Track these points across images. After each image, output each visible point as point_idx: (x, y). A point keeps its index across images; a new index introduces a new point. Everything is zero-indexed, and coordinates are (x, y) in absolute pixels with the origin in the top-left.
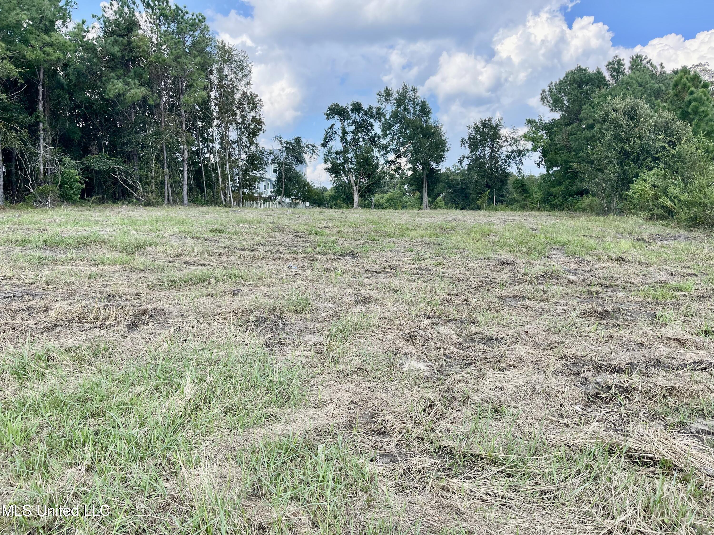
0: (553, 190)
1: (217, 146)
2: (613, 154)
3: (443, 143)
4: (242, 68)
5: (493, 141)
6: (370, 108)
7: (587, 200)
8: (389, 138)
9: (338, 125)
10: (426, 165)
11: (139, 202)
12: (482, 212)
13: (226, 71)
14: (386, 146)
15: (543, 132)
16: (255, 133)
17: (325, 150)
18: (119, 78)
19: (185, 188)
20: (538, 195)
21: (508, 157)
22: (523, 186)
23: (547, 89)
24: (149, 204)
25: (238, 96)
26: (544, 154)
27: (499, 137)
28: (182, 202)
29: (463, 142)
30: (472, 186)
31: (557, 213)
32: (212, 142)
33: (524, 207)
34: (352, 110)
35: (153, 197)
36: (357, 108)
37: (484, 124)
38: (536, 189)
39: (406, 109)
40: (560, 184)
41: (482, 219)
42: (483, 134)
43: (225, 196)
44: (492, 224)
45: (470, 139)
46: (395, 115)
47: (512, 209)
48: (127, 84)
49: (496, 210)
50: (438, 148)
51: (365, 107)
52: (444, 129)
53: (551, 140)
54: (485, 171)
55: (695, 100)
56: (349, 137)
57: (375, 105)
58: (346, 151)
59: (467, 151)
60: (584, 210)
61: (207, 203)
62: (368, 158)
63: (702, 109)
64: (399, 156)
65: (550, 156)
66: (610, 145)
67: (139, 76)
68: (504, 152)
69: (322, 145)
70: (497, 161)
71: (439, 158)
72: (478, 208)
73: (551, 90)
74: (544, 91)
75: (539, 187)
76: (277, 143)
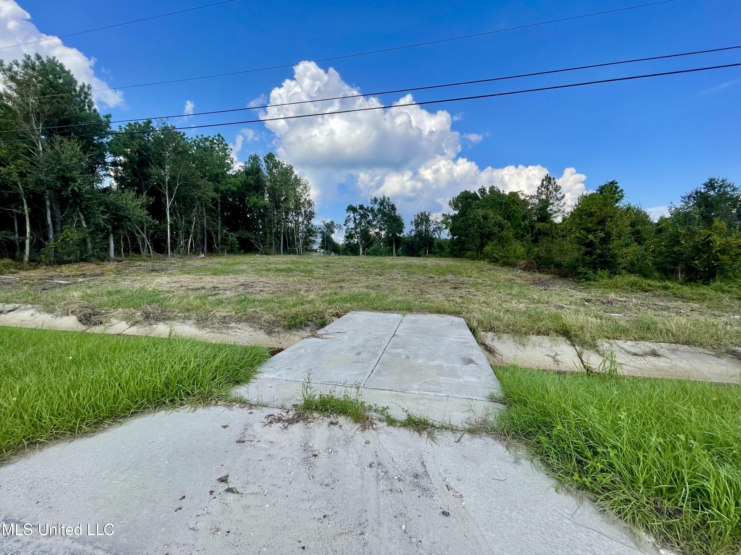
0: (455, 248)
2: (477, 234)
3: (403, 224)
5: (426, 222)
6: (368, 207)
7: (469, 253)
8: (376, 221)
9: (352, 215)
10: (394, 235)
12: (422, 258)
13: (297, 189)
14: (375, 225)
15: (450, 220)
16: (310, 218)
17: (346, 227)
18: (254, 196)
19: (282, 246)
20: (448, 250)
21: (434, 231)
22: (441, 245)
23: (452, 200)
24: (266, 254)
25: (302, 201)
26: (451, 230)
27: (430, 221)
28: (280, 253)
29: (412, 223)
30: (416, 244)
31: (455, 259)
33: (441, 256)
34: (359, 209)
35: (267, 251)
36: (361, 207)
37: (422, 214)
38: (447, 247)
39: (385, 208)
40: (458, 245)
41: (422, 262)
42: (422, 219)
43: (298, 249)
44: (427, 264)
45: (415, 221)
47: (436, 257)
49: (428, 257)
50: (400, 227)
51: (365, 207)
52: (403, 218)
53: (454, 224)
54: (422, 237)
55: (513, 211)
56: (357, 221)
57: (370, 206)
58: (356, 228)
59: (414, 227)
60: (468, 258)
61: (291, 253)
62: (366, 231)
63: (516, 215)
64: (381, 230)
65: (453, 232)
66: (476, 230)
68: (432, 228)
69: (344, 225)
70: (428, 233)
71: (401, 232)
72: (419, 256)
73: (453, 200)
74: (450, 201)
75: (449, 246)
76: (322, 224)
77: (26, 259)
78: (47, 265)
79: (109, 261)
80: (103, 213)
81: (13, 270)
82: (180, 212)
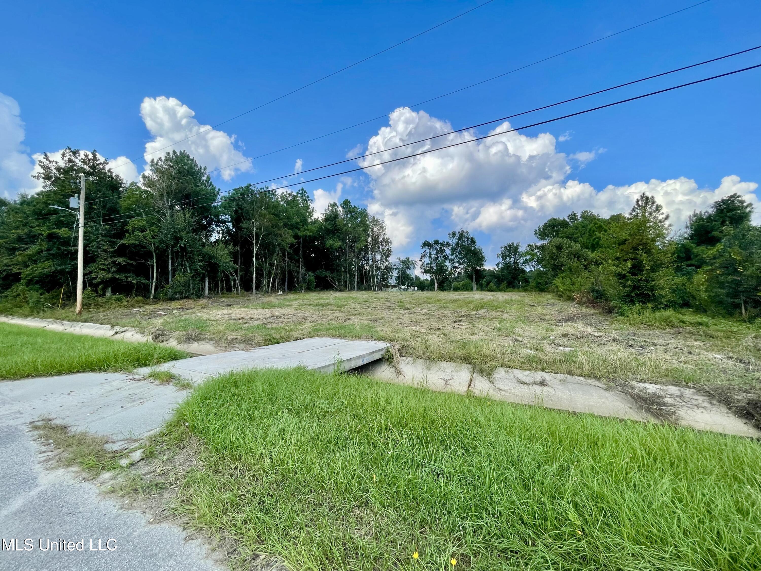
1: (371, 263)
4: (382, 227)
5: (515, 254)
6: (444, 242)
8: (454, 256)
9: (428, 251)
11: (336, 290)
13: (375, 229)
14: (453, 260)
15: (537, 251)
16: (388, 256)
17: (421, 263)
18: (331, 238)
19: (356, 283)
21: (524, 263)
24: (341, 291)
25: (380, 240)
27: (519, 252)
28: (354, 290)
32: (368, 261)
34: (434, 244)
35: (342, 287)
36: (437, 242)
37: (509, 245)
39: (463, 241)
42: (509, 251)
43: (373, 286)
45: (502, 253)
46: (457, 244)
48: (334, 241)
51: (441, 241)
53: (540, 255)
54: (511, 270)
56: (433, 257)
57: (447, 240)
58: (431, 263)
59: (501, 260)
61: (365, 290)
62: (442, 266)
67: (338, 237)
68: (521, 260)
69: (420, 260)
70: (518, 265)
71: (482, 264)
73: (539, 229)
74: (536, 230)
76: (398, 260)
77: (152, 297)
78: (163, 301)
79: (203, 298)
80: (200, 261)
81: (141, 305)
82: (264, 257)
